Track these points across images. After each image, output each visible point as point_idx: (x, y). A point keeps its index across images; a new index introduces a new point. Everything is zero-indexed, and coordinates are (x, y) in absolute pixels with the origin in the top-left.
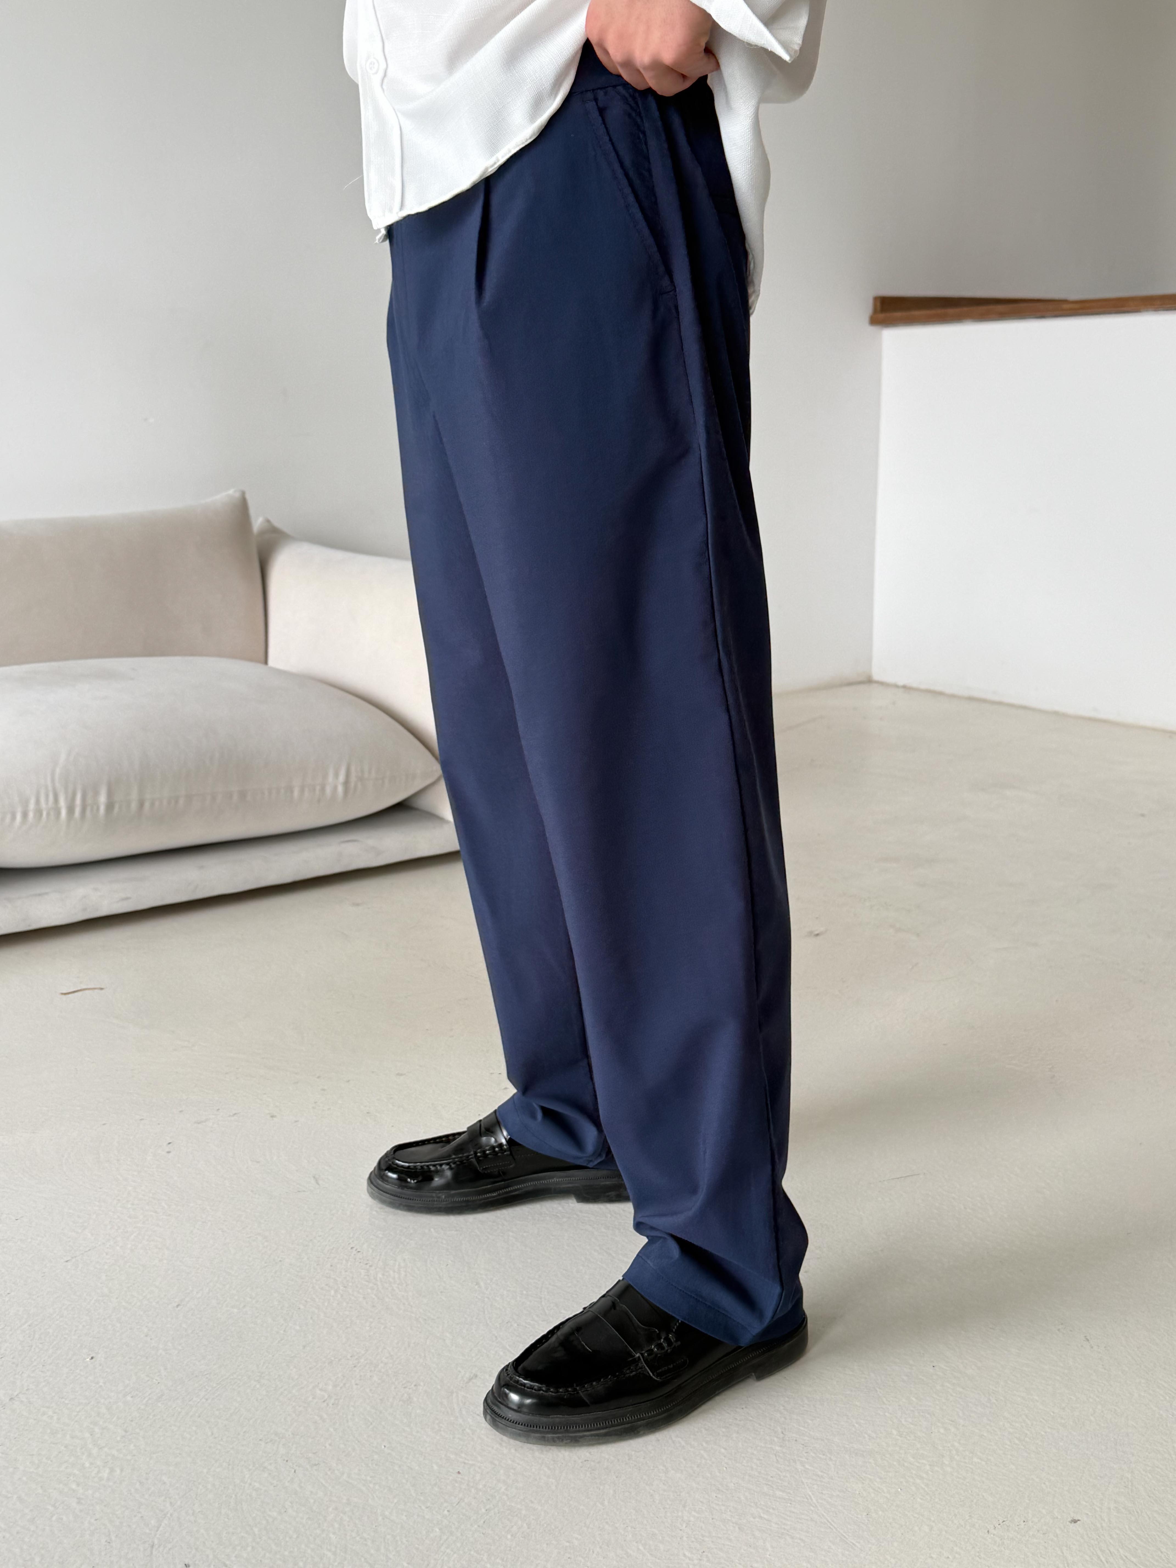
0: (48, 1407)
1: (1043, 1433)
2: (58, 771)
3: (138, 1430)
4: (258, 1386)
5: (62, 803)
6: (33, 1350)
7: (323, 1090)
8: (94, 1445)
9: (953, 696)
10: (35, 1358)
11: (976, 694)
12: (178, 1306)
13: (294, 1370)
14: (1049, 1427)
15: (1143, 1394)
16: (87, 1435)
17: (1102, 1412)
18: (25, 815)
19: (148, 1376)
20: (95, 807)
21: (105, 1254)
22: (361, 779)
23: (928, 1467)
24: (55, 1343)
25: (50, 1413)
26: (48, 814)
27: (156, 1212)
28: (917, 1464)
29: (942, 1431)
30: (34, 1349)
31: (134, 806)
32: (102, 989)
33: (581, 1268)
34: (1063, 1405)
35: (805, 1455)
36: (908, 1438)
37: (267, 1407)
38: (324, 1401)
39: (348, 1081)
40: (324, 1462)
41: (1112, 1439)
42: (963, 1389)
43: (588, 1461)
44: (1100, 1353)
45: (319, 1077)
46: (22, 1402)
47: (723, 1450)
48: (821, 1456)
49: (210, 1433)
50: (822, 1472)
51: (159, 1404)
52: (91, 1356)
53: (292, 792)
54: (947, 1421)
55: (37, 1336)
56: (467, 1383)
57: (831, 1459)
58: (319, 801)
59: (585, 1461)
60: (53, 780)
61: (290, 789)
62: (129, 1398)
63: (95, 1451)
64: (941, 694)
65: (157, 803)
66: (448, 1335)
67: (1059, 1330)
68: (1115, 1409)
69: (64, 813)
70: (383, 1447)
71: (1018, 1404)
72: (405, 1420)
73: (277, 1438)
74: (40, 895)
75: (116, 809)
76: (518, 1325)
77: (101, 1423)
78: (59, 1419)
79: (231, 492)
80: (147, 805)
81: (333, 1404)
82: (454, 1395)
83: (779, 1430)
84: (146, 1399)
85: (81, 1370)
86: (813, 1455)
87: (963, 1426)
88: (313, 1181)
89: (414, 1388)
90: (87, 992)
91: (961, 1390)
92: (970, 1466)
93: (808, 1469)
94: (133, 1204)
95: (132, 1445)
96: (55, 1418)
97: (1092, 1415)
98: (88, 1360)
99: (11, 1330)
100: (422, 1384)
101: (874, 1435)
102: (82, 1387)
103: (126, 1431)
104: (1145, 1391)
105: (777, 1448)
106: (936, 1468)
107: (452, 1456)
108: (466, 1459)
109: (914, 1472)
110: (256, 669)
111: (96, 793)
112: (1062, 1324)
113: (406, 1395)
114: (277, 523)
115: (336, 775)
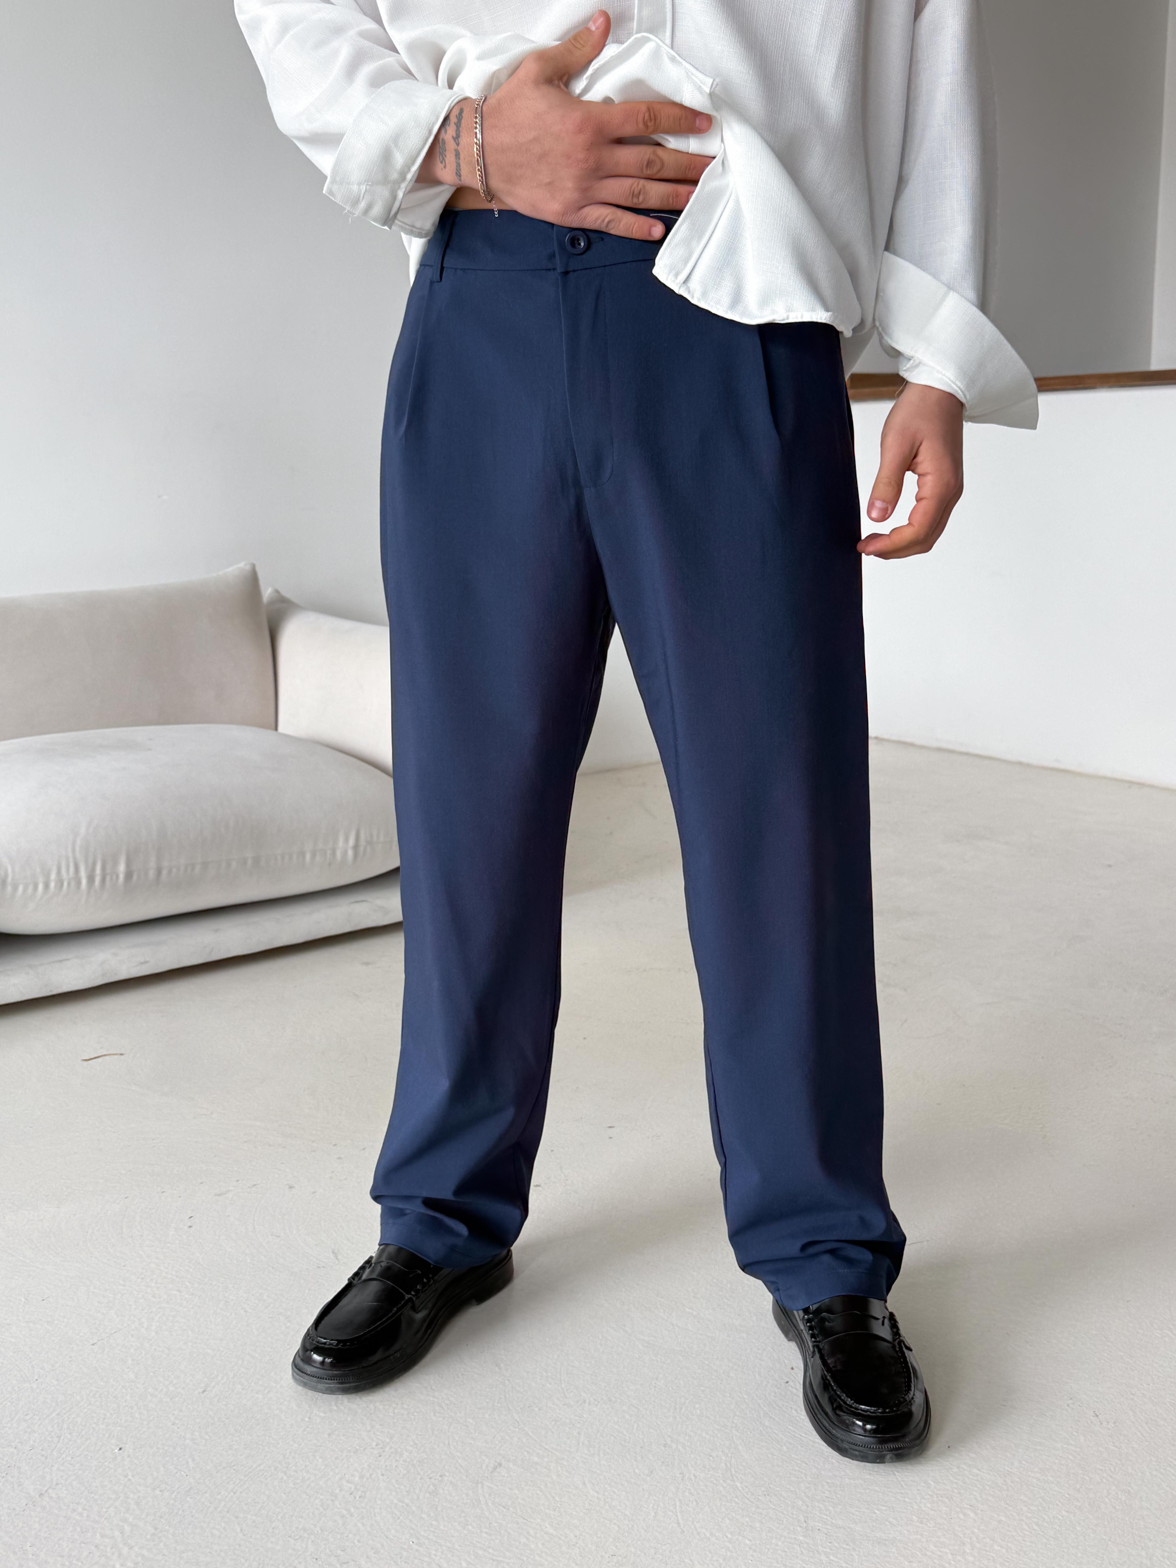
0: (78, 1504)
1: (1060, 1517)
2: (78, 842)
3: (167, 1527)
4: (285, 1478)
5: (83, 874)
6: (61, 1441)
7: (340, 1158)
8: (125, 1544)
9: (922, 747)
10: (64, 1449)
11: (944, 745)
12: (204, 1391)
13: (320, 1460)
14: (1065, 1511)
15: (1154, 1473)
16: (117, 1533)
17: (1117, 1493)
18: (47, 886)
19: (176, 1468)
20: (114, 877)
21: (130, 1336)
22: (370, 843)
23: (950, 1556)
24: (83, 1433)
25: (80, 1510)
26: (69, 884)
27: (179, 1291)
28: (939, 1553)
29: (961, 1516)
30: (63, 1439)
31: (152, 874)
32: (122, 1054)
33: (599, 1347)
34: (1078, 1487)
35: (829, 1545)
36: (929, 1524)
37: (295, 1501)
38: (351, 1494)
39: (364, 1149)
40: (353, 1561)
41: (1128, 1523)
42: (979, 1470)
43: (615, 1555)
44: (1109, 1429)
45: (335, 1145)
46: (51, 1498)
47: (747, 1542)
48: (845, 1546)
49: (239, 1530)
50: (846, 1563)
51: (188, 1499)
52: (120, 1447)
53: (304, 857)
54: (966, 1506)
55: (65, 1426)
56: (492, 1472)
57: (854, 1549)
58: (330, 864)
59: (612, 1555)
60: (74, 851)
61: (302, 854)
62: (158, 1492)
63: (125, 1550)
64: (912, 745)
65: (174, 870)
66: (471, 1421)
67: (1068, 1405)
68: (1129, 1490)
69: (84, 882)
70: (411, 1543)
71: (1033, 1487)
72: (432, 1514)
73: (306, 1535)
74: (61, 961)
75: (135, 877)
76: (539, 1410)
77: (131, 1520)
78: (88, 1516)
79: (242, 565)
80: (165, 872)
81: (360, 1497)
82: (480, 1485)
83: (802, 1518)
84: (175, 1494)
85: (110, 1462)
86: (837, 1545)
87: (982, 1511)
88: (332, 1256)
89: (440, 1479)
90: (107, 1058)
91: (977, 1472)
92: (992, 1554)
93: (833, 1560)
94: (156, 1283)
95: (162, 1544)
96: (85, 1515)
97: (1106, 1497)
98: (116, 1451)
99: (39, 1419)
100: (447, 1474)
101: (895, 1522)
102: (111, 1481)
103: (156, 1529)
104: (1156, 1470)
105: (801, 1538)
106: (959, 1558)
107: (480, 1552)
108: (493, 1555)
109: (937, 1562)
110: (266, 735)
111: (116, 863)
112: (1071, 1399)
113: (431, 1486)
114: (285, 594)
115: (347, 840)
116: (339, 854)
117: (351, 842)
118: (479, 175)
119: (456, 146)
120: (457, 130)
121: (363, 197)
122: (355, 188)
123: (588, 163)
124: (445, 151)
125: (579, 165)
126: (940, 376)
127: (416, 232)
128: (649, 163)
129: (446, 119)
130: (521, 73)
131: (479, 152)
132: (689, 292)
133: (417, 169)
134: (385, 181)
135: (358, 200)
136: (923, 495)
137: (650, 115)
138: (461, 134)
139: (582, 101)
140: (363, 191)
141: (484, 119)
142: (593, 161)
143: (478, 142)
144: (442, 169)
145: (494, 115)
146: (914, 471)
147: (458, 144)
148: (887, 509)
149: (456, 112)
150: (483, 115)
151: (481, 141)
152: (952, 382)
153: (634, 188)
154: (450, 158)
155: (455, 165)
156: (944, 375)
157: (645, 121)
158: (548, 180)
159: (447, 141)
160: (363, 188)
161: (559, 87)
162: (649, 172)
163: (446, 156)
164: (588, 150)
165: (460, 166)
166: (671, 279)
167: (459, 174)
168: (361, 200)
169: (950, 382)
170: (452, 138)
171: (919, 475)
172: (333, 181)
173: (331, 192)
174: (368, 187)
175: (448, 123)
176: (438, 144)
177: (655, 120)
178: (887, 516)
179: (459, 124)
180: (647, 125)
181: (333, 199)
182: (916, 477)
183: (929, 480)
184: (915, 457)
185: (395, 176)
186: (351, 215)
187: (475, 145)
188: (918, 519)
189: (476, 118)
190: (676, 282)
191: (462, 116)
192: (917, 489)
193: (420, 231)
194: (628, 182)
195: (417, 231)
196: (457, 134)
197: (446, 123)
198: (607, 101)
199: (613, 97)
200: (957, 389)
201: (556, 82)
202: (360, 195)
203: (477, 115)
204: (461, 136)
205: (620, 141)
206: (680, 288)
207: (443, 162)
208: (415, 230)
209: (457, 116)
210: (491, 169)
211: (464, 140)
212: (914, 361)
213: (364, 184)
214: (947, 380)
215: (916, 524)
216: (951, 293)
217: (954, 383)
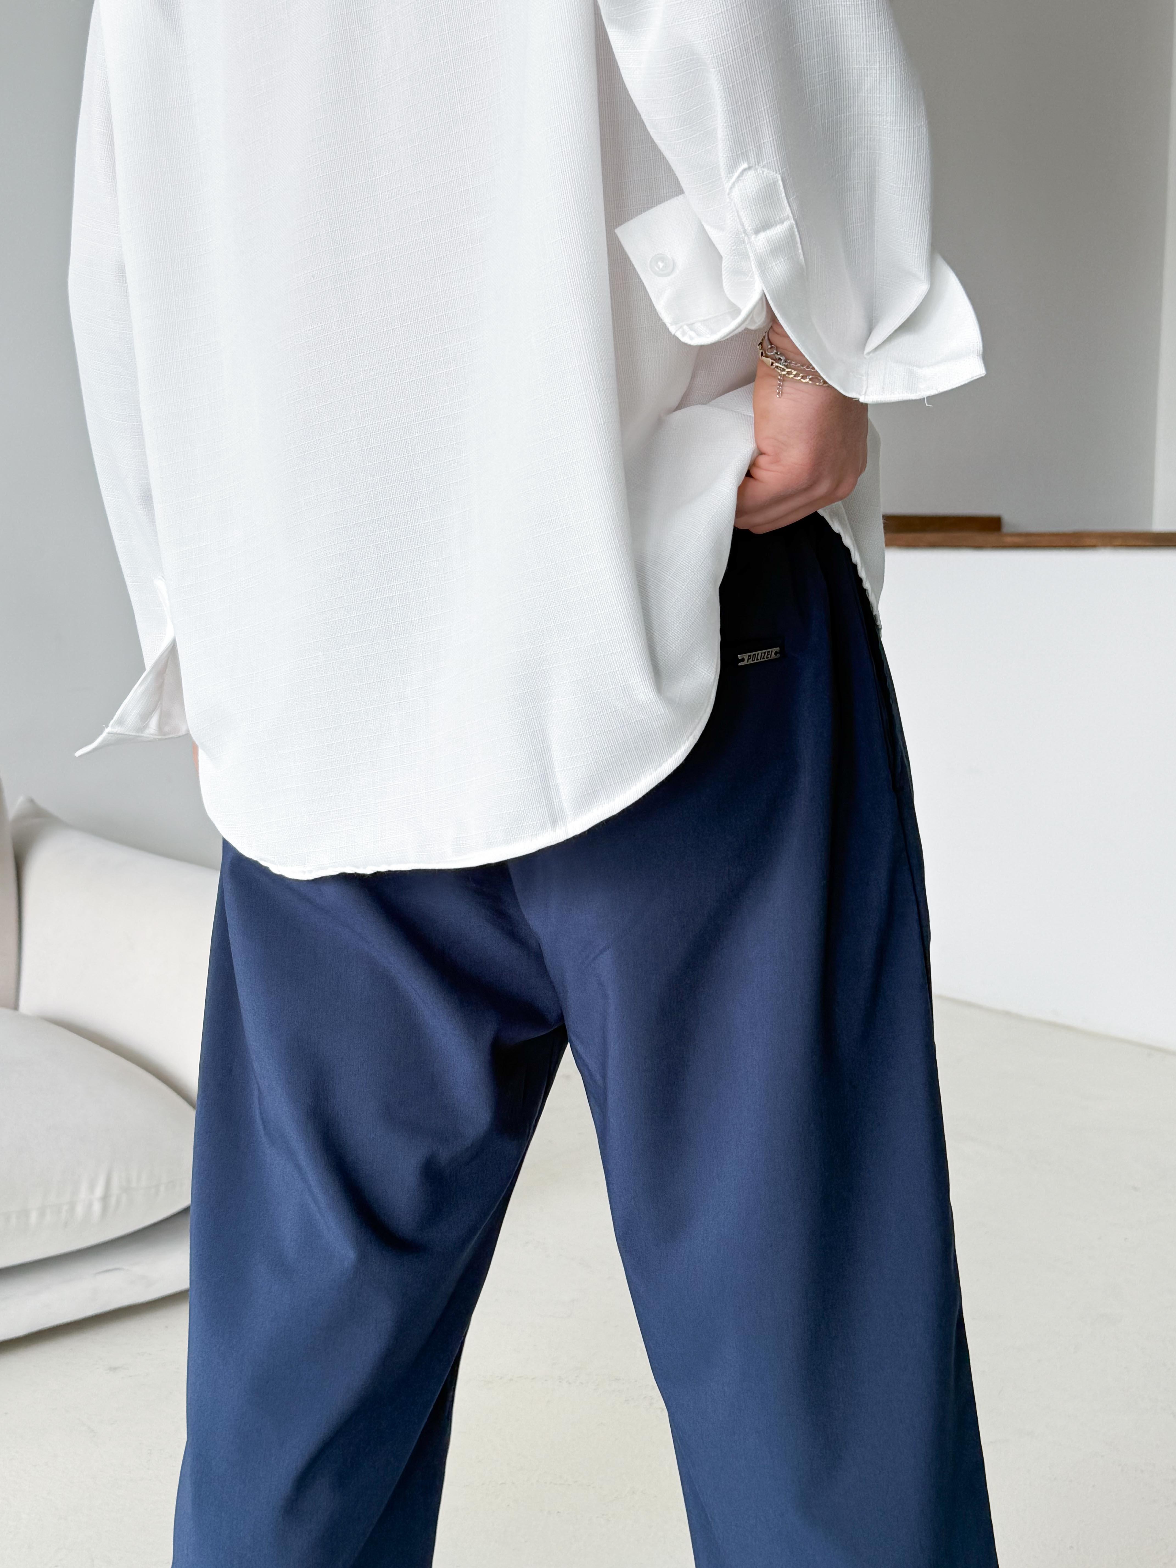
53: (28, 1216)
58: (67, 1223)
61: (25, 1213)
114: (44, 803)
115: (92, 1188)
116: (80, 1210)
117: (99, 1192)
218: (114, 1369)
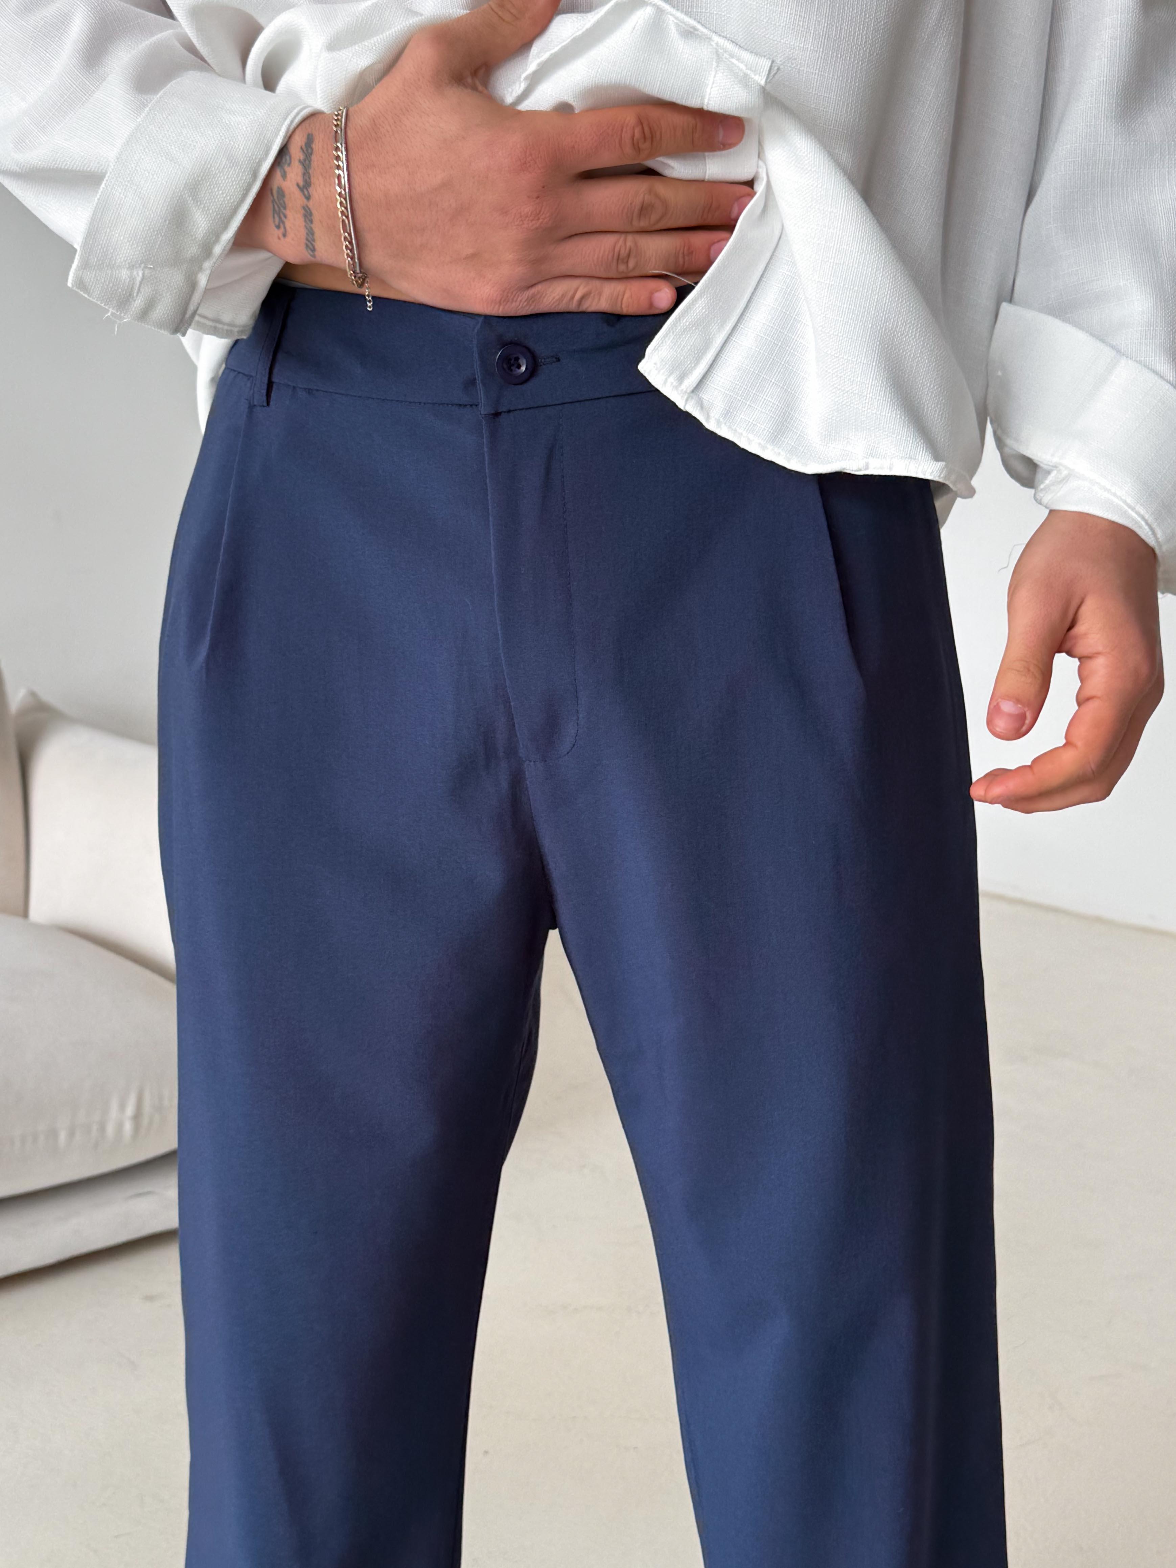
22: (158, 1108)
53: (56, 1136)
58: (96, 1143)
114: (48, 696)
115: (122, 1107)
116: (110, 1129)
117: (130, 1110)
118: (346, 246)
119: (305, 200)
120: (304, 174)
121: (139, 290)
122: (124, 274)
123: (539, 219)
124: (285, 208)
125: (523, 224)
126: (1106, 495)
127: (222, 329)
128: (644, 210)
129: (283, 151)
130: (407, 66)
131: (346, 208)
132: (702, 407)
133: (232, 237)
134: (176, 260)
135: (130, 295)
136: (1088, 692)
137: (643, 128)
138: (312, 179)
139: (520, 112)
140: (139, 279)
141: (350, 151)
142: (548, 215)
143: (343, 192)
144: (279, 238)
145: (368, 144)
146: (1070, 654)
147: (308, 198)
148: (1023, 717)
149: (299, 141)
150: (349, 144)
151: (347, 190)
152: (1129, 506)
153: (620, 251)
154: (294, 220)
155: (303, 232)
156: (1115, 495)
157: (635, 142)
158: (470, 251)
159: (287, 191)
160: (139, 274)
161: (474, 88)
162: (643, 224)
163: (285, 217)
164: (538, 197)
165: (313, 234)
166: (672, 383)
167: (311, 247)
168: (135, 294)
169: (1126, 507)
170: (295, 186)
171: (1080, 659)
172: (85, 265)
173: (80, 283)
174: (147, 271)
175: (288, 161)
176: (270, 195)
177: (652, 137)
178: (1024, 728)
179: (307, 162)
180: (639, 147)
181: (86, 296)
182: (1075, 662)
183: (1100, 666)
184: (1071, 628)
185: (192, 250)
186: (118, 321)
187: (338, 197)
188: (1082, 733)
189: (337, 149)
190: (680, 389)
191: (312, 149)
192: (1079, 684)
193: (229, 328)
194: (608, 241)
195: (226, 327)
196: (305, 181)
197: (284, 160)
198: (564, 109)
199: (574, 104)
200: (1139, 519)
201: (469, 80)
202: (132, 287)
203: (339, 145)
204: (312, 185)
205: (591, 176)
206: (687, 400)
207: (282, 225)
208: (220, 326)
209: (302, 148)
210: (370, 238)
211: (318, 191)
212: (1059, 472)
213: (140, 267)
214: (1121, 503)
215: (1079, 744)
216: (1123, 361)
217: (1133, 509)
218: (150, 1298)
